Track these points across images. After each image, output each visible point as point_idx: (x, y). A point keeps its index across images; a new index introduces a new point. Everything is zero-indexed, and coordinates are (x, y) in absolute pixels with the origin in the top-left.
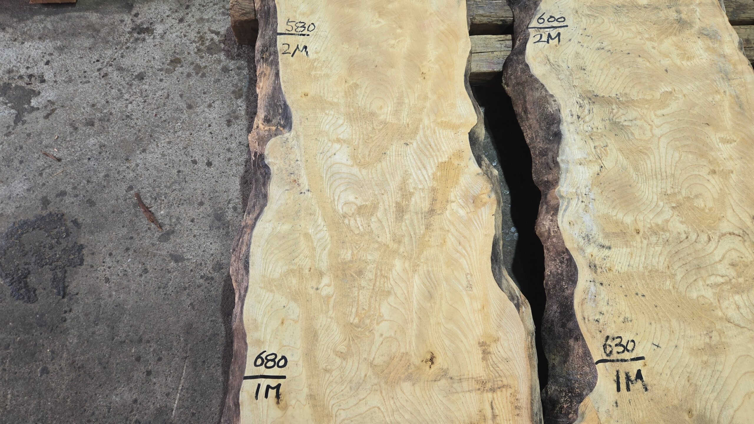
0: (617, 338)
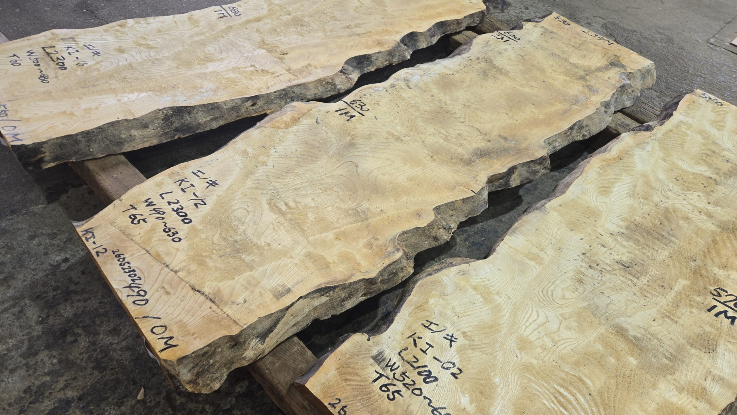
0: (364, 104)
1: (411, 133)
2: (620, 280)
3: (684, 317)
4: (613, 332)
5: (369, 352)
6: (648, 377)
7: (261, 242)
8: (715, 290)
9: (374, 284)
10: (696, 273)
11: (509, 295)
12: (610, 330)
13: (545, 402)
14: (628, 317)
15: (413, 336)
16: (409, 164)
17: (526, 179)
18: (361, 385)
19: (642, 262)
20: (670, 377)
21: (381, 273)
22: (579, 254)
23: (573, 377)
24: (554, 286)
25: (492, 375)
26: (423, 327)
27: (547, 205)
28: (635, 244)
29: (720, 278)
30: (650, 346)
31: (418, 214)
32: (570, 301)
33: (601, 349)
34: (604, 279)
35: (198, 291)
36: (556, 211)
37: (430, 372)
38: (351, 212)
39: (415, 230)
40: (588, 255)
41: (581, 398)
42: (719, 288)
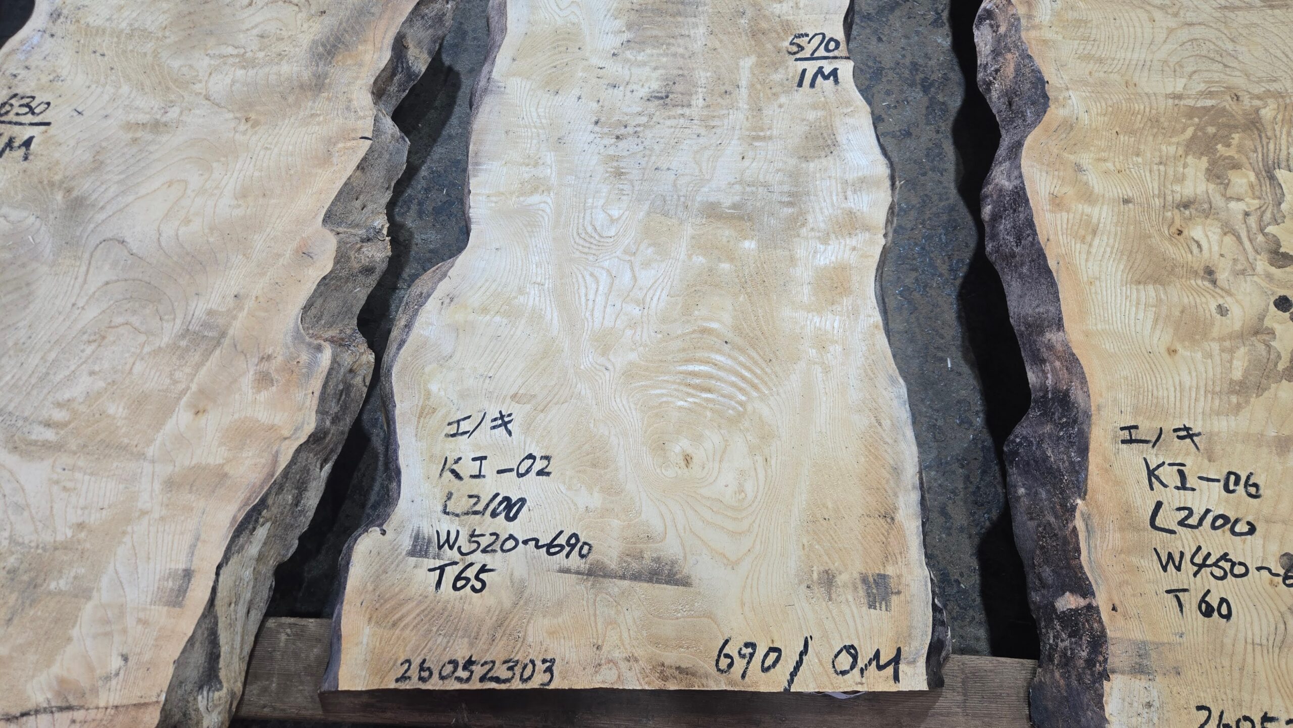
0: (28, 97)
1: (173, 97)
2: (668, 127)
3: (775, 122)
4: (704, 221)
5: (399, 551)
6: (779, 252)
7: (64, 533)
8: (792, 43)
9: (324, 438)
10: (756, 33)
11: (539, 280)
12: (698, 221)
13: (681, 403)
14: (709, 181)
15: (447, 466)
16: (215, 165)
17: (435, 42)
18: (423, 611)
19: (681, 72)
20: (804, 231)
21: (321, 411)
22: (591, 127)
23: (693, 336)
24: (588, 212)
25: (592, 425)
26: (451, 439)
27: (495, 75)
28: (654, 47)
29: (789, 18)
30: (758, 204)
31: (305, 254)
32: (624, 218)
33: (704, 261)
34: (646, 143)
35: (23, 715)
36: (514, 75)
37: (507, 499)
38: (183, 343)
39: (322, 288)
40: (603, 119)
41: (719, 358)
42: (796, 37)
